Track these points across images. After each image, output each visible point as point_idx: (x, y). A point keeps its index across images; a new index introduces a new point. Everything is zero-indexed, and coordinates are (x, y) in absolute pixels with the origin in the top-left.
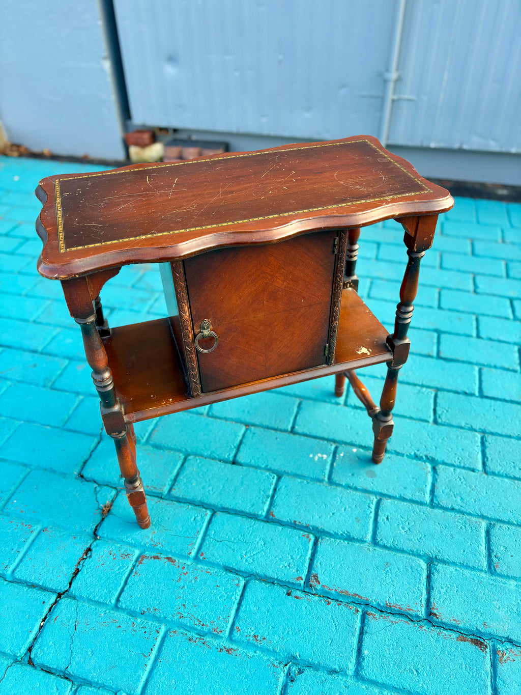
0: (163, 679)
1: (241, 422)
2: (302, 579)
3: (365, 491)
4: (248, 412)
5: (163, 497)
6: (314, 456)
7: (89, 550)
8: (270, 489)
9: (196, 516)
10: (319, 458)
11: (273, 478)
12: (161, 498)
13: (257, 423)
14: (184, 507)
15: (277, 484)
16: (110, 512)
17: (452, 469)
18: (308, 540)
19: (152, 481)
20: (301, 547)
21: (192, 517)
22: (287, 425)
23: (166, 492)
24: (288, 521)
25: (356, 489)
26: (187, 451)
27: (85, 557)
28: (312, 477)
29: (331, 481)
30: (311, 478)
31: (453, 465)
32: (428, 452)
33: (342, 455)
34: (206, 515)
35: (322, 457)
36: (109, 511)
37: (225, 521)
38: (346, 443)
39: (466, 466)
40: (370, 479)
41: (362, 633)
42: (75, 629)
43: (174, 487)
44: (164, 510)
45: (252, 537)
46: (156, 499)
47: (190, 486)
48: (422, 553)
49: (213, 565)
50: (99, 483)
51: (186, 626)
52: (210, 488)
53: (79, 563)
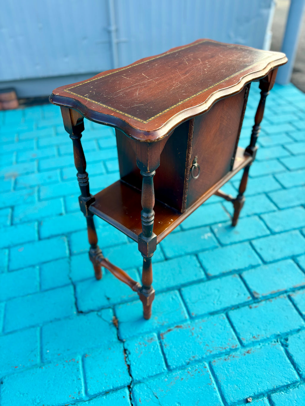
0: (229, 389)
2: (250, 297)
6: (204, 237)
7: (125, 350)
8: (197, 263)
9: (171, 296)
11: (194, 257)
15: (198, 260)
18: (237, 278)
20: (236, 283)
21: (169, 298)
24: (219, 274)
25: (236, 243)
27: (126, 355)
29: (222, 245)
30: (212, 248)
31: (265, 213)
32: (252, 211)
33: (216, 230)
34: (176, 293)
35: (208, 236)
36: (118, 322)
37: (189, 291)
38: (213, 224)
39: (270, 211)
40: (238, 235)
42: (157, 398)
48: (287, 257)
49: (202, 316)
50: (97, 310)
51: (216, 354)
53: (126, 361)
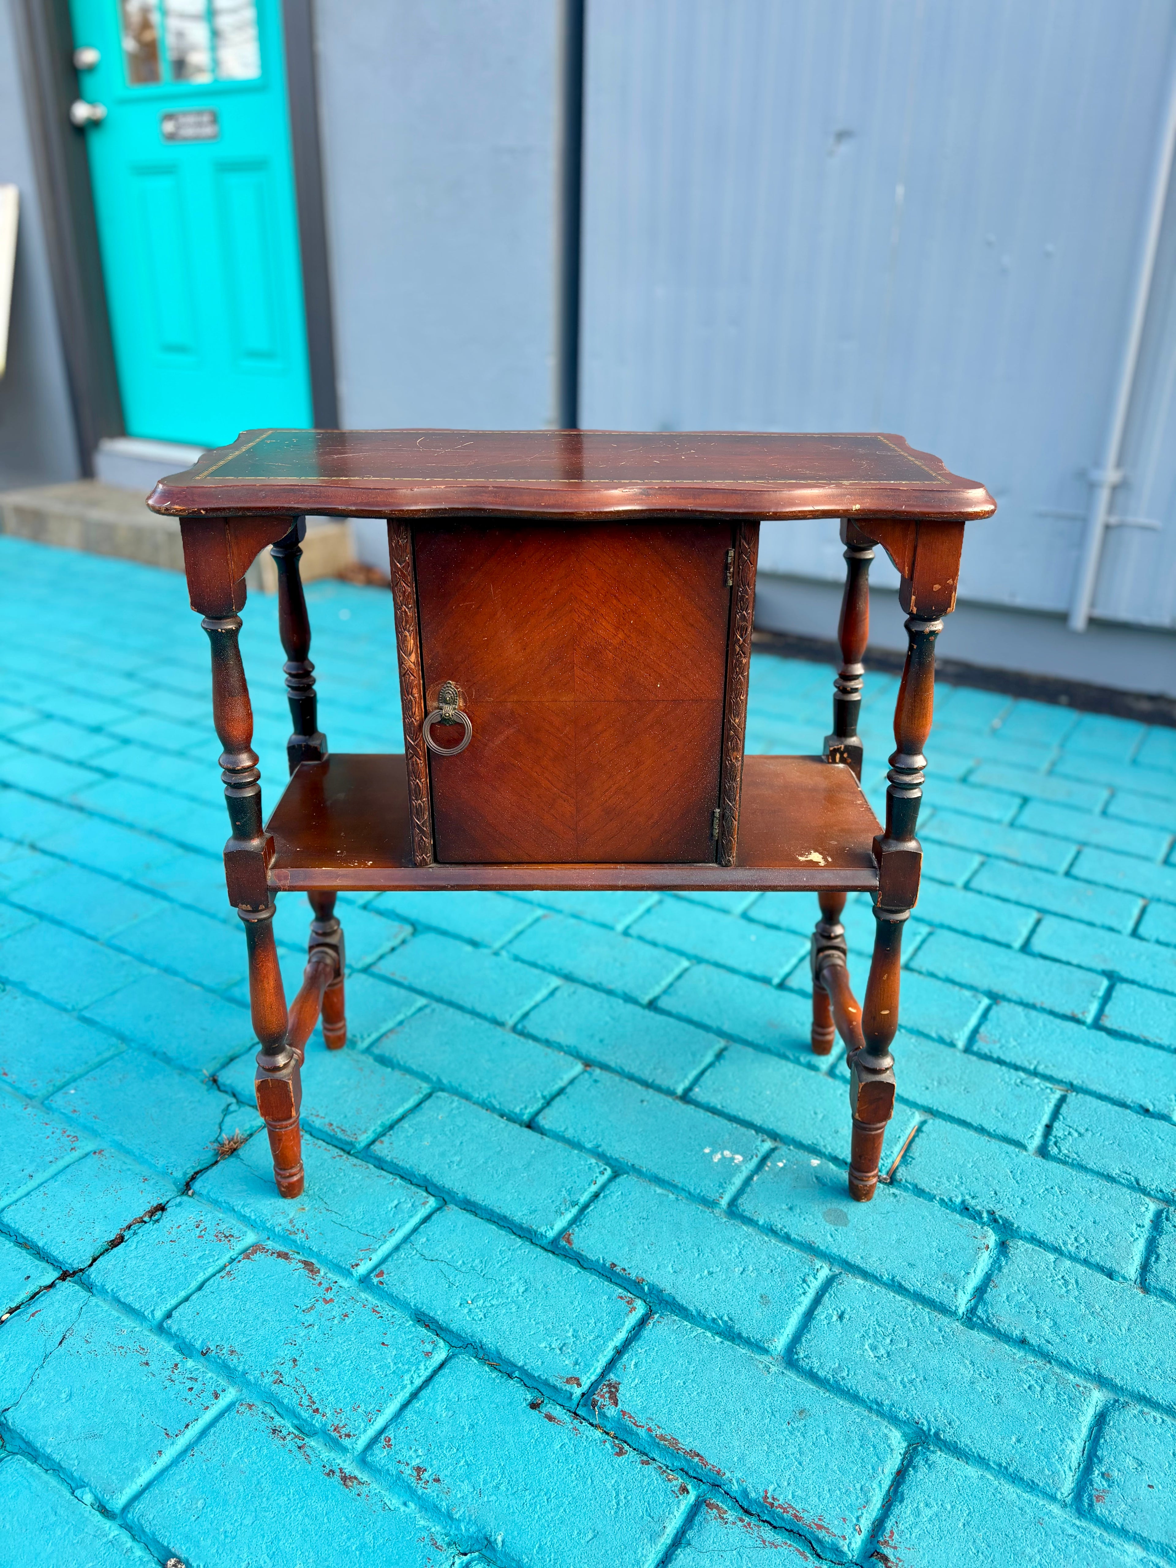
0: (180, 1492)
1: (578, 1056)
2: (579, 1385)
3: (810, 1249)
4: (601, 1041)
5: (352, 1152)
6: (713, 1152)
7: (162, 1208)
8: (585, 1190)
9: (402, 1200)
10: (724, 1157)
11: (602, 1173)
12: (349, 1153)
13: (613, 1065)
14: (385, 1178)
15: (603, 1187)
16: (235, 1153)
17: (1051, 1257)
18: (629, 1310)
19: (346, 1117)
20: (606, 1318)
21: (392, 1201)
22: (677, 1082)
23: (363, 1145)
24: (598, 1261)
25: (787, 1239)
26: (439, 1080)
27: (146, 1219)
28: (692, 1190)
29: (734, 1209)
30: (690, 1193)
31: (1056, 1250)
32: (999, 1206)
33: (781, 1165)
34: (424, 1204)
35: (733, 1159)
36: (233, 1151)
37: (460, 1225)
38: (800, 1146)
39: (1092, 1260)
40: (830, 1227)
41: (678, 1541)
42: (61, 1343)
43: (383, 1139)
44: (342, 1174)
45: (504, 1270)
46: (336, 1152)
47: (415, 1145)
48: (902, 1414)
49: (394, 1300)
50: (241, 1098)
51: (281, 1403)
52: (457, 1158)
53: (129, 1227)
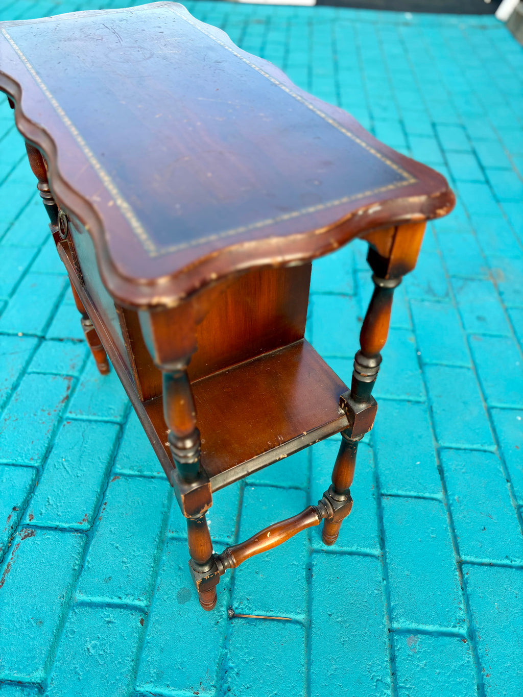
2: (30, 520)
3: (153, 589)
8: (151, 472)
9: (115, 409)
18: (80, 521)
20: (72, 515)
21: (113, 406)
24: (106, 496)
25: (155, 575)
34: (116, 417)
37: (108, 435)
40: (174, 595)
49: (56, 434)
